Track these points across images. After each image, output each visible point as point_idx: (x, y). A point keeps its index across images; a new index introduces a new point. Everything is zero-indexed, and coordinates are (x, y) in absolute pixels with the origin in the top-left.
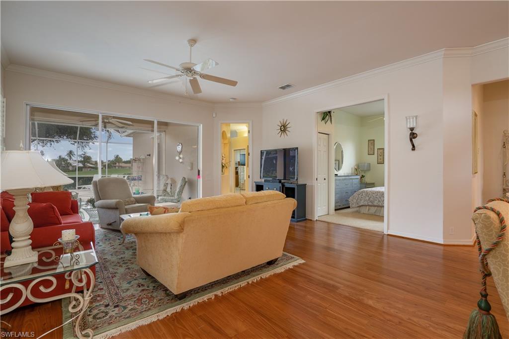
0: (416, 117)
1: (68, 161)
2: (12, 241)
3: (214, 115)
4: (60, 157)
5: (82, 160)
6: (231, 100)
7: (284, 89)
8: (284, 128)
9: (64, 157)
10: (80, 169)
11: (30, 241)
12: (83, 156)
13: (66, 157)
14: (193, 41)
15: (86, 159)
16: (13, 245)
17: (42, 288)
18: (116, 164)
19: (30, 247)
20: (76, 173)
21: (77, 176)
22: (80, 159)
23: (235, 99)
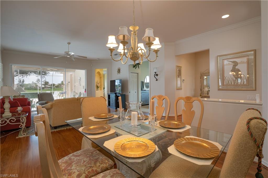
0: (157, 68)
1: (37, 84)
2: (4, 110)
3: (92, 66)
4: (33, 82)
5: (44, 83)
6: (97, 59)
7: (116, 55)
8: (119, 71)
9: (35, 82)
10: (43, 88)
11: (9, 110)
12: (44, 81)
13: (36, 83)
14: (69, 43)
15: (46, 83)
16: (5, 111)
17: (12, 121)
18: (61, 85)
19: (9, 112)
20: (38, 91)
21: (38, 92)
22: (43, 83)
23: (99, 59)
